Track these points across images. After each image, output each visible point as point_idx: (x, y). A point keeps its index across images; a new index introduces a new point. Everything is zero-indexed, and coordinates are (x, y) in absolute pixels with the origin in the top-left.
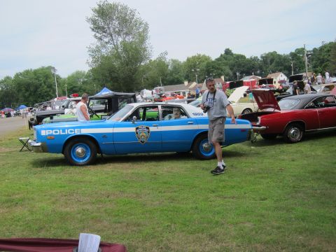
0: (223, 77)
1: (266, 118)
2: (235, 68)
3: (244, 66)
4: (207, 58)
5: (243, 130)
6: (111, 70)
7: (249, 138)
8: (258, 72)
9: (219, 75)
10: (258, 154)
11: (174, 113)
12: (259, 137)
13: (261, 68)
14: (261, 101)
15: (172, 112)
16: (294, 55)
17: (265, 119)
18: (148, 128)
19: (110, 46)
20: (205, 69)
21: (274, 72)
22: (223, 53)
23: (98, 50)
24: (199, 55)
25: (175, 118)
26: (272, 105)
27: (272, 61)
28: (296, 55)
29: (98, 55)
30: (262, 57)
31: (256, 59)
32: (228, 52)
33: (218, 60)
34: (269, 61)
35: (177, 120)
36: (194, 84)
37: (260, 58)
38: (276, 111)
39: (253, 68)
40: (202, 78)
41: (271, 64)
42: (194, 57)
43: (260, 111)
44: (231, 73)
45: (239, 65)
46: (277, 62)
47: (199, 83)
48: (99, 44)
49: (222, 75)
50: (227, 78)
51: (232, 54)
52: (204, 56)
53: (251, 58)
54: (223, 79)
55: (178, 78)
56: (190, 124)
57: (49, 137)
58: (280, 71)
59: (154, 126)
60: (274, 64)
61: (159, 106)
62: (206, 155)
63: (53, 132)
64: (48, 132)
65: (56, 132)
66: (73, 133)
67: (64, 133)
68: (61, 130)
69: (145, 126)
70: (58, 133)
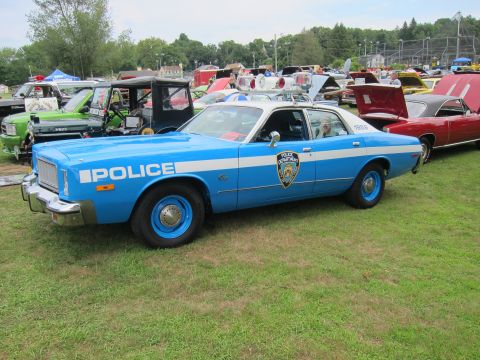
2: (191, 56)
3: (201, 54)
6: (63, 48)
8: (216, 61)
9: (177, 63)
13: (218, 57)
16: (253, 46)
18: (295, 156)
19: (58, 17)
22: (178, 38)
23: (42, 20)
27: (230, 51)
28: (256, 45)
29: (43, 27)
30: (220, 46)
31: (213, 47)
32: (183, 37)
34: (227, 50)
37: (218, 47)
39: (211, 56)
41: (229, 54)
42: (147, 41)
44: (188, 62)
45: (196, 53)
46: (236, 52)
47: (153, 70)
48: (42, 12)
49: (180, 62)
51: (188, 40)
52: (158, 40)
53: (209, 46)
54: (181, 67)
56: (356, 146)
57: (100, 188)
58: (239, 62)
59: (305, 152)
60: (232, 54)
61: (304, 110)
62: (369, 199)
63: (109, 174)
64: (99, 174)
65: (118, 173)
66: (159, 173)
67: (138, 176)
68: (130, 168)
69: (292, 152)
70: (123, 177)
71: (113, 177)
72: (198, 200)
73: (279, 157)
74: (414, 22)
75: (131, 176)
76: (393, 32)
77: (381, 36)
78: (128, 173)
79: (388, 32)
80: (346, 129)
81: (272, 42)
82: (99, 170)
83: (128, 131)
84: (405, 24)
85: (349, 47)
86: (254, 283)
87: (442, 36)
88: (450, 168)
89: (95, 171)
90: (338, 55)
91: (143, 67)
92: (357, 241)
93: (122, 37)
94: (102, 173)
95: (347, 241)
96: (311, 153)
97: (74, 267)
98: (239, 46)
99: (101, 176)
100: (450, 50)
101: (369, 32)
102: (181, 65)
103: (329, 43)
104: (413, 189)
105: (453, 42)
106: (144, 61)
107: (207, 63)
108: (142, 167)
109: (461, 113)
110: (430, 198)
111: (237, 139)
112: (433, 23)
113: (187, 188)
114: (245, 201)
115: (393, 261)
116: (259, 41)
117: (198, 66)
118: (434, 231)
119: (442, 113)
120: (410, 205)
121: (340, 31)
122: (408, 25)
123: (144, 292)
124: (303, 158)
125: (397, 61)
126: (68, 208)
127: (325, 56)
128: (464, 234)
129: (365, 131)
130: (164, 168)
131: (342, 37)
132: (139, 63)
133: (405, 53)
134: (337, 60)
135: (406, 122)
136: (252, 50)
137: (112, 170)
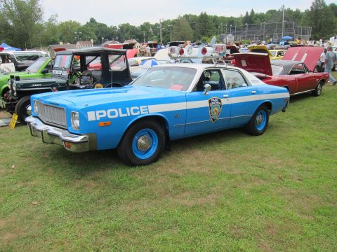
2: (99, 34)
3: (106, 33)
4: (77, 24)
8: (117, 38)
9: (89, 39)
13: (119, 35)
14: (245, 65)
16: (143, 27)
18: (219, 101)
22: (89, 21)
24: (71, 21)
27: (127, 30)
28: (145, 27)
31: (115, 28)
32: (92, 21)
34: (125, 30)
36: (68, 44)
37: (118, 28)
39: (113, 35)
41: (126, 33)
42: (66, 23)
45: (102, 32)
51: (96, 23)
52: (74, 22)
53: (111, 27)
56: (254, 94)
57: (102, 124)
58: (134, 38)
59: (225, 97)
60: (129, 32)
61: (221, 69)
62: (259, 129)
63: (107, 114)
64: (100, 114)
65: (113, 113)
66: (139, 112)
67: (125, 115)
68: (120, 109)
69: (217, 98)
70: (116, 116)
71: (110, 117)
72: (162, 132)
73: (210, 102)
74: (253, 12)
75: (121, 115)
76: (238, 19)
77: (231, 21)
78: (119, 113)
79: (235, 18)
80: (246, 83)
81: (156, 25)
82: (100, 112)
83: (84, 86)
84: (247, 13)
85: (211, 28)
86: (214, 185)
87: (272, 21)
88: (300, 109)
89: (98, 112)
90: (203, 34)
91: (64, 42)
92: (263, 156)
93: (50, 20)
94: (102, 114)
95: (256, 157)
96: (228, 99)
97: (82, 181)
98: (133, 27)
99: (102, 116)
100: (278, 31)
101: (223, 18)
102: (92, 41)
103: (197, 25)
104: (282, 122)
105: (280, 26)
106: (64, 37)
107: (110, 39)
108: (128, 109)
109: (303, 73)
110: (295, 127)
111: (182, 90)
112: (265, 13)
113: (155, 123)
114: (190, 132)
115: (291, 167)
116: (147, 24)
117: (105, 41)
118: (307, 148)
119: (293, 72)
120: (285, 132)
121: (204, 18)
122: (249, 14)
123: (143, 195)
124: (224, 102)
125: (244, 38)
126: (79, 139)
127: (194, 35)
128: (326, 149)
129: (258, 84)
130: (142, 110)
131: (206, 22)
132: (61, 39)
133: (248, 33)
134: (204, 38)
135: (271, 78)
136: (142, 30)
137: (109, 111)
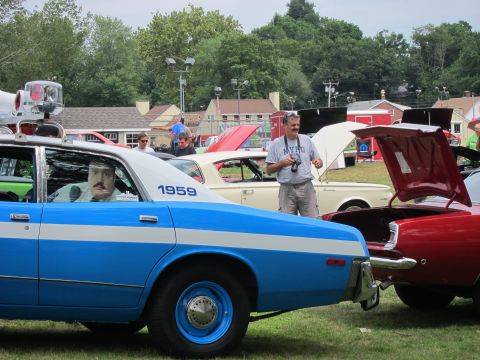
0: (275, 97)
1: (417, 229)
2: (322, 70)
3: (352, 65)
4: (223, 25)
5: (336, 262)
7: (354, 293)
8: (402, 89)
9: (263, 90)
10: (381, 350)
11: (92, 179)
12: (389, 297)
13: (411, 76)
14: (405, 169)
15: (83, 177)
17: (414, 232)
20: (214, 63)
21: (455, 94)
24: (198, 11)
25: (95, 199)
26: (443, 187)
27: (451, 55)
30: (418, 38)
31: (394, 43)
33: (263, 33)
34: (440, 53)
35: (101, 205)
36: (173, 112)
38: (456, 206)
39: (386, 72)
40: (201, 91)
41: (447, 65)
42: (176, 18)
43: (398, 204)
44: (306, 85)
46: (469, 60)
47: (188, 110)
49: (273, 88)
50: (291, 99)
52: (216, 17)
53: (381, 39)
54: (277, 105)
55: (112, 87)
91: (155, 101)
132: (144, 88)
